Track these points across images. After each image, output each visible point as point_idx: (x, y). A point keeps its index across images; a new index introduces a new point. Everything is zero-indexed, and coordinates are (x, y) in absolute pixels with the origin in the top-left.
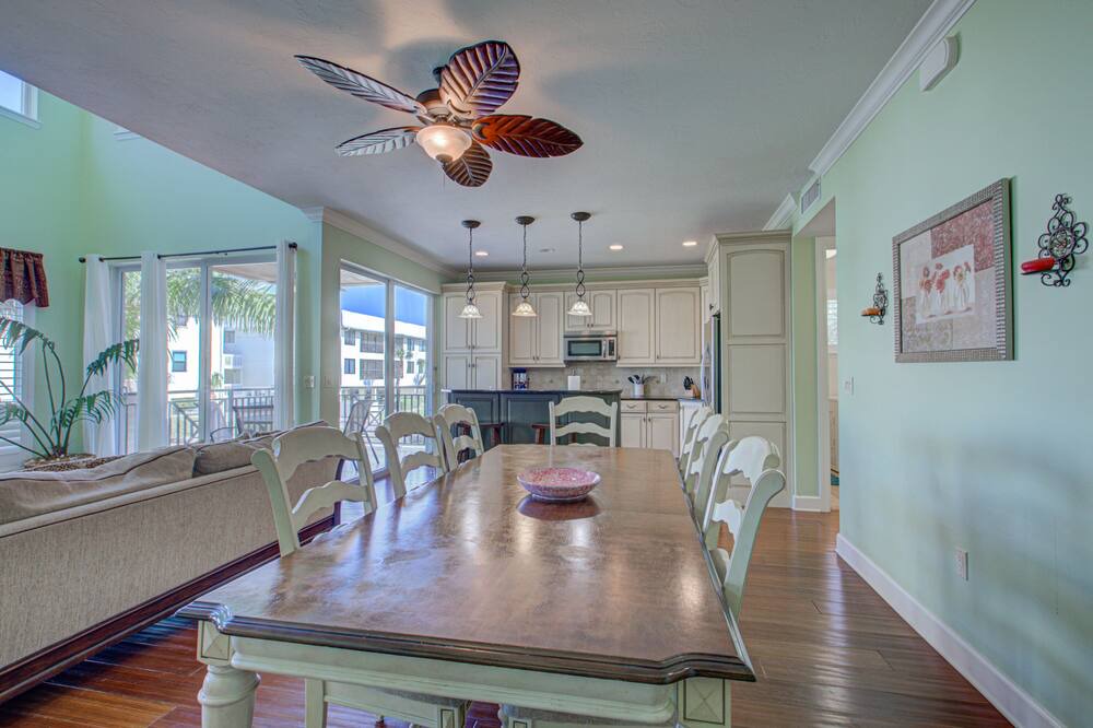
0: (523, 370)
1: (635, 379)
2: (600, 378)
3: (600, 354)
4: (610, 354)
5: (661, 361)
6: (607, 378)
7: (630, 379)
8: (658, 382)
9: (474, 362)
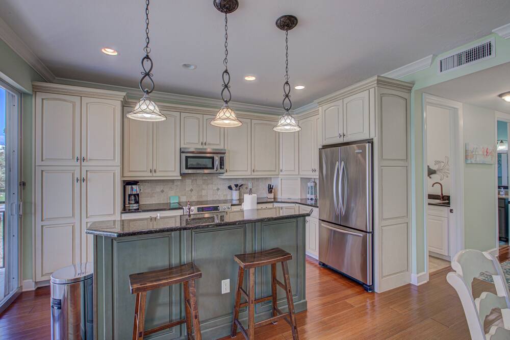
0: (135, 183)
1: (234, 188)
2: (204, 186)
3: (213, 168)
4: (221, 168)
5: (255, 173)
6: (210, 186)
7: (230, 188)
8: (247, 188)
9: (84, 176)
